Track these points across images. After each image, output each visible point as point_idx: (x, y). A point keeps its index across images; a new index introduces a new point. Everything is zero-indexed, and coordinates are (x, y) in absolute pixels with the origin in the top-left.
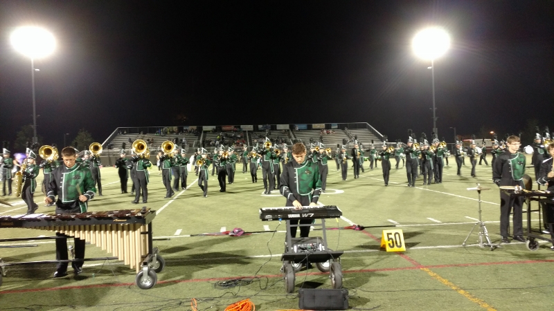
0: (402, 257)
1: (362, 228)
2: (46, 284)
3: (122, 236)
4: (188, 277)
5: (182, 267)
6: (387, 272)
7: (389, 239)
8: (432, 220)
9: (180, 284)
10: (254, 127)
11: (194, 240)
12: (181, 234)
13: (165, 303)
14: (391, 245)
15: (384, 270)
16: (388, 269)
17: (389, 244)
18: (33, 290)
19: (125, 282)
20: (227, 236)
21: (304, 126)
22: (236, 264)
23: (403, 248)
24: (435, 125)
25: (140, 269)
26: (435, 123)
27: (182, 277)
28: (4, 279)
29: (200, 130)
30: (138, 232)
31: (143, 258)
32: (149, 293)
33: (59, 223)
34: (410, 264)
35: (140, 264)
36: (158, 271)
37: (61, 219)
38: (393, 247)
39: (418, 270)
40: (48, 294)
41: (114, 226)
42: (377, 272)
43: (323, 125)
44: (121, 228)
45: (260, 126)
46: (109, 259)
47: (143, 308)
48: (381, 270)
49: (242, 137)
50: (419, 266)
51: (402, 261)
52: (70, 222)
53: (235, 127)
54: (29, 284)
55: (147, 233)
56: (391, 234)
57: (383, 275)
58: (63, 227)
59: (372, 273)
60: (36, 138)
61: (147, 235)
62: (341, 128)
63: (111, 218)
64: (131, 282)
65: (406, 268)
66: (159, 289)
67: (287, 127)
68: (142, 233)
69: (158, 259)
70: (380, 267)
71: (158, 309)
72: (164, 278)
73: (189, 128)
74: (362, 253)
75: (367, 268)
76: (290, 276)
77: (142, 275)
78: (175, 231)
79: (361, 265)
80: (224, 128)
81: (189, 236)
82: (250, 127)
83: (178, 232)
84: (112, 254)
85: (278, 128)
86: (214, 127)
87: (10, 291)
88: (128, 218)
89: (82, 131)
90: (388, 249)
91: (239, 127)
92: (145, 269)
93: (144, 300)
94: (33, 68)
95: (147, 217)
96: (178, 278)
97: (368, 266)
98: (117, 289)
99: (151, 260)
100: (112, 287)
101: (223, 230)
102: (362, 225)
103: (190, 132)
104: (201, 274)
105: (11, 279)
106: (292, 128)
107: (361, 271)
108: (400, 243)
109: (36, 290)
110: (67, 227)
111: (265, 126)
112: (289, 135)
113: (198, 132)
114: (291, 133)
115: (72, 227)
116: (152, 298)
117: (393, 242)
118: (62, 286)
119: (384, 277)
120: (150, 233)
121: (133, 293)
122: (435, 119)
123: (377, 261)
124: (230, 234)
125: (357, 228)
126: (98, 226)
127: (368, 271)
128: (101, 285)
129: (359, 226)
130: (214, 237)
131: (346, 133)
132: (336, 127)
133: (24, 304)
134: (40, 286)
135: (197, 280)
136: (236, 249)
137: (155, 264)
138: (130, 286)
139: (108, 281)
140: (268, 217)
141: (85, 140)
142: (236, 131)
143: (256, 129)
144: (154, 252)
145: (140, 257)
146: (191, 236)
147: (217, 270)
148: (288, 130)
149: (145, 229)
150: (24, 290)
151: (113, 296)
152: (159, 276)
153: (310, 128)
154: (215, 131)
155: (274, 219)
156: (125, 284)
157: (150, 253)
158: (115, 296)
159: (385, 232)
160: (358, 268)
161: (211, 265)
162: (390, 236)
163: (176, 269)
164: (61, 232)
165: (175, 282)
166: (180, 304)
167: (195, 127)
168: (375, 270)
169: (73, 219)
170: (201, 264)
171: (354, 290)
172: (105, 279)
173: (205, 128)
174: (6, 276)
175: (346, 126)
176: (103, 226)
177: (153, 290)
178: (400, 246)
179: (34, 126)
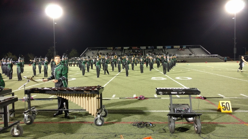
0: (231, 116)
1: (205, 98)
2: (54, 120)
3: (88, 100)
4: (119, 121)
5: (116, 115)
6: (225, 125)
7: (223, 106)
8: (243, 95)
9: (115, 124)
10: (146, 47)
11: (121, 100)
12: (115, 97)
13: (108, 135)
14: (224, 109)
15: (222, 123)
16: (224, 123)
17: (223, 109)
18: (48, 122)
19: (89, 121)
20: (136, 99)
21: (170, 47)
22: (143, 115)
23: (231, 111)
24: (235, 47)
25: (96, 116)
26: (235, 45)
27: (116, 120)
28: (37, 116)
29: (122, 49)
30: (95, 98)
31: (98, 110)
32: (100, 129)
33: (59, 92)
34: (237, 121)
35: (96, 113)
36: (105, 116)
37: (60, 90)
38: (225, 110)
39: (243, 125)
40: (54, 125)
41: (84, 95)
42: (219, 124)
43: (179, 47)
44: (87, 96)
45: (149, 47)
46: (82, 110)
47: (98, 137)
48: (221, 123)
49: (141, 52)
50: (242, 122)
51: (232, 119)
52: (64, 92)
53: (138, 47)
54: (47, 119)
55: (100, 98)
56: (224, 103)
57: (223, 126)
58: (61, 94)
59: (216, 125)
60: (55, 52)
61: (100, 99)
62: (187, 48)
63: (82, 91)
64: (92, 122)
65: (235, 123)
66: (105, 126)
67: (162, 47)
68: (97, 98)
69: (105, 111)
70: (220, 121)
71: (104, 138)
72: (108, 121)
73: (118, 48)
74: (208, 112)
75: (213, 122)
76: (172, 124)
77: (97, 119)
78: (112, 95)
79: (209, 120)
80: (133, 48)
81: (119, 98)
82: (145, 48)
83: (114, 96)
84: (83, 108)
85: (157, 48)
86: (129, 47)
87: (38, 122)
88: (91, 91)
89: (73, 49)
90: (222, 111)
91: (140, 48)
92: (99, 116)
93: (98, 132)
94: (54, 23)
95: (100, 91)
96: (114, 121)
97: (213, 120)
98: (85, 125)
99: (101, 111)
100: (83, 124)
101: (135, 96)
102: (205, 96)
103: (118, 50)
104: (126, 119)
105: (40, 116)
106: (164, 48)
107: (209, 123)
108: (229, 108)
109: (50, 123)
110: (63, 94)
111: (151, 47)
112: (162, 51)
113: (122, 50)
115: (65, 94)
116: (102, 131)
117: (225, 107)
118: (61, 122)
119: (224, 128)
120: (101, 98)
121: (93, 128)
122: (235, 43)
123: (217, 118)
124: (138, 98)
125: (203, 98)
126: (77, 94)
127: (213, 123)
128: (78, 122)
129: (204, 97)
130: (130, 100)
131: (190, 50)
132: (185, 47)
133: (44, 130)
134: (51, 121)
135: (124, 122)
136: (142, 107)
137: (103, 113)
138: (91, 124)
139: (82, 120)
140: (160, 93)
141: (74, 53)
142: (138, 49)
143: (147, 48)
144: (103, 107)
145: (96, 110)
146: (120, 98)
147: (133, 118)
148: (162, 49)
149: (99, 96)
150: (45, 122)
151: (83, 128)
152: (105, 119)
153: (172, 48)
154: (128, 49)
155: (163, 94)
156: (89, 123)
157: (101, 108)
158: (85, 128)
159: (221, 102)
160: (208, 121)
161: (130, 115)
162: (224, 104)
163: (114, 115)
164: (60, 96)
165: (113, 123)
166: (116, 136)
167: (120, 48)
168: (217, 123)
169: (65, 91)
170: (125, 114)
171: (208, 134)
172: (80, 119)
173: (125, 48)
174: (37, 115)
175: (190, 47)
176: (79, 94)
177: (102, 127)
178: (229, 110)
179: (54, 47)
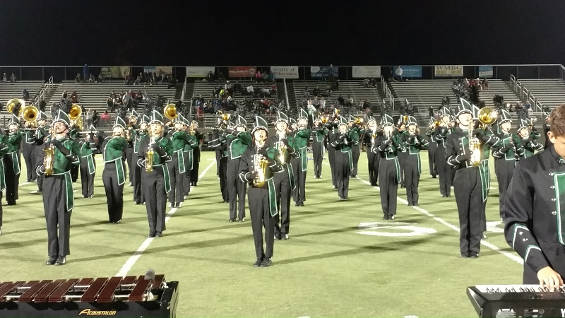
10: (300, 70)
21: (415, 70)
29: (179, 75)
43: (460, 69)
45: (315, 70)
49: (273, 92)
53: (258, 69)
67: (376, 71)
73: (157, 70)
80: (232, 72)
82: (292, 71)
85: (354, 75)
86: (212, 69)
91: (268, 71)
103: (158, 79)
106: (388, 74)
111: (325, 69)
112: (380, 88)
113: (178, 79)
114: (385, 86)
131: (512, 89)
132: (490, 73)
142: (260, 80)
143: (305, 75)
148: (378, 80)
153: (428, 75)
154: (212, 78)
167: (168, 70)
173: (192, 71)
175: (513, 71)
